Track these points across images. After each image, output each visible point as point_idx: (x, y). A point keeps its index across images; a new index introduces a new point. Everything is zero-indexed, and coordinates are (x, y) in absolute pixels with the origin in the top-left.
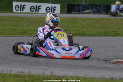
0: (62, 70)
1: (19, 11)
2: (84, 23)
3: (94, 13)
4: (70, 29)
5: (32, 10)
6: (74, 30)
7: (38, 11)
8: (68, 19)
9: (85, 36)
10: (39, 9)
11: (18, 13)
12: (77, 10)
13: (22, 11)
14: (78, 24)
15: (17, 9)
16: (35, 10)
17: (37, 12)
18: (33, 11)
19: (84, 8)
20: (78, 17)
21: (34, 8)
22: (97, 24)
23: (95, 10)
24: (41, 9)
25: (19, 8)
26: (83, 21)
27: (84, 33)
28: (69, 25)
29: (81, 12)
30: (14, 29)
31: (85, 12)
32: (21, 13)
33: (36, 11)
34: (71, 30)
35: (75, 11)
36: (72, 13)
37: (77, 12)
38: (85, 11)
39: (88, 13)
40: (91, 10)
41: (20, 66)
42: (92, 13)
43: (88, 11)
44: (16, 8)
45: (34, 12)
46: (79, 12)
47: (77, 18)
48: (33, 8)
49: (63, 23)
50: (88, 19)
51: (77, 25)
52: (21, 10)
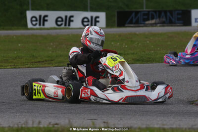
0: (121, 119)
1: (38, 26)
2: (148, 42)
3: (163, 24)
4: (126, 53)
5: (59, 23)
6: (133, 54)
7: (69, 25)
8: (120, 35)
9: (152, 63)
10: (70, 21)
11: (37, 29)
12: (134, 21)
13: (42, 26)
14: (138, 44)
15: (34, 23)
16: (64, 23)
17: (67, 26)
18: (62, 24)
19: (146, 17)
20: (137, 33)
21: (62, 21)
22: (169, 43)
23: (164, 19)
24: (74, 21)
25: (36, 20)
26: (147, 38)
27: (150, 58)
28: (124, 46)
29: (141, 24)
30: (33, 56)
31: (148, 24)
32: (41, 29)
33: (65, 25)
34: (128, 54)
35: (131, 22)
36: (126, 25)
37: (135, 23)
38: (147, 22)
39: (152, 25)
40: (158, 21)
41: (50, 115)
42: (158, 25)
43: (153, 21)
44: (32, 21)
45: (63, 26)
46: (137, 23)
47: (135, 34)
48: (60, 19)
49: (112, 43)
50: (154, 35)
51: (136, 46)
52: (40, 25)
